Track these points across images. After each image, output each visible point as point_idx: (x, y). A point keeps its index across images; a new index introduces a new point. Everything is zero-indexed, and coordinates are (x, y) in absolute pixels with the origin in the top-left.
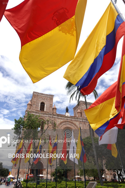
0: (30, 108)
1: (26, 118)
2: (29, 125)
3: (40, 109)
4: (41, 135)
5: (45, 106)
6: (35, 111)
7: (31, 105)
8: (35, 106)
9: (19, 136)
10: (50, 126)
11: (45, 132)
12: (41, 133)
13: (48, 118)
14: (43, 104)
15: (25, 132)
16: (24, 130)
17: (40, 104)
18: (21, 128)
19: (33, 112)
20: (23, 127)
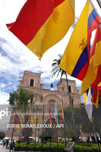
0: (22, 84)
1: (19, 92)
2: (21, 98)
3: (30, 85)
4: (31, 106)
5: (34, 82)
6: (26, 86)
7: (23, 82)
8: (26, 82)
9: (13, 107)
10: (38, 99)
11: (34, 103)
12: (31, 104)
13: (36, 92)
14: (32, 81)
15: (18, 103)
16: (17, 101)
17: (30, 81)
18: (15, 100)
19: (24, 87)
20: (16, 100)
